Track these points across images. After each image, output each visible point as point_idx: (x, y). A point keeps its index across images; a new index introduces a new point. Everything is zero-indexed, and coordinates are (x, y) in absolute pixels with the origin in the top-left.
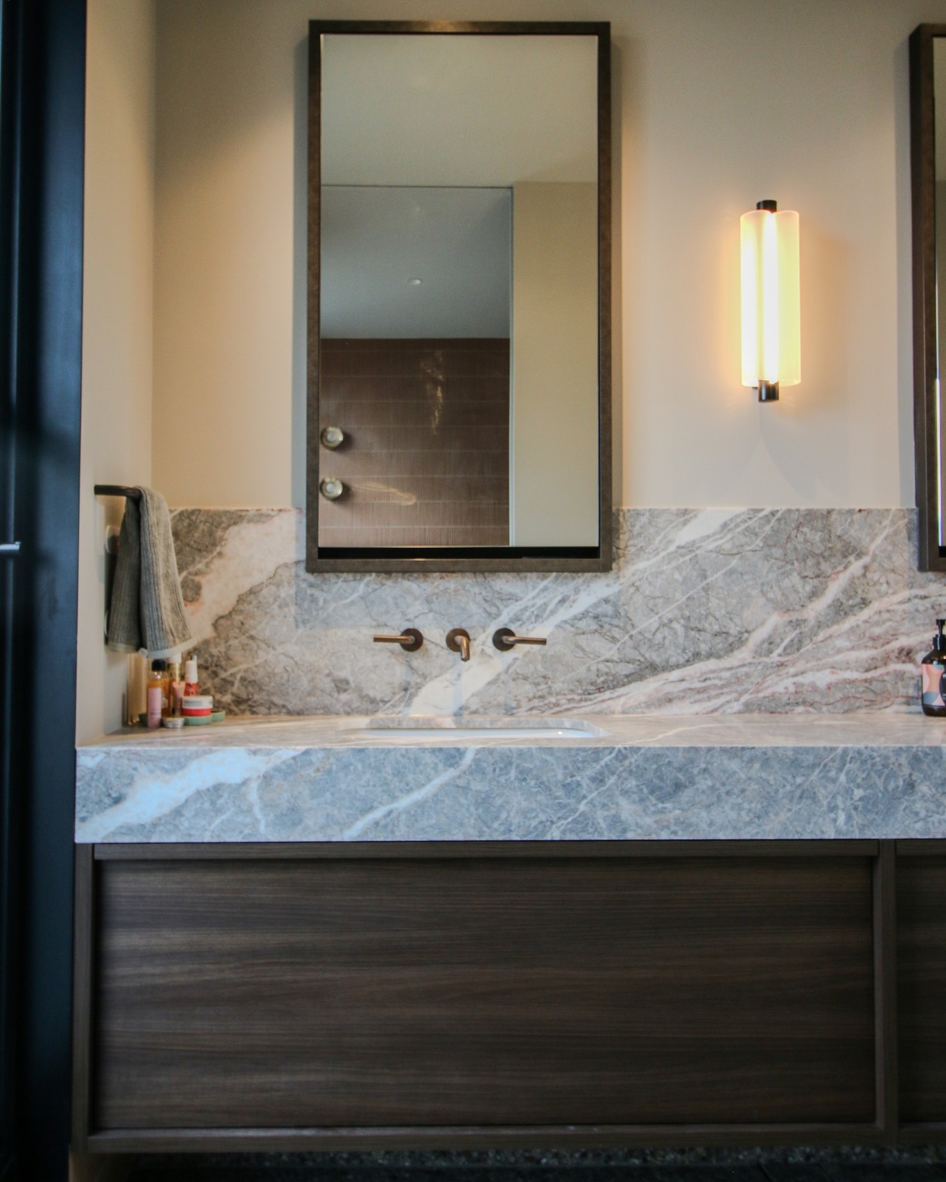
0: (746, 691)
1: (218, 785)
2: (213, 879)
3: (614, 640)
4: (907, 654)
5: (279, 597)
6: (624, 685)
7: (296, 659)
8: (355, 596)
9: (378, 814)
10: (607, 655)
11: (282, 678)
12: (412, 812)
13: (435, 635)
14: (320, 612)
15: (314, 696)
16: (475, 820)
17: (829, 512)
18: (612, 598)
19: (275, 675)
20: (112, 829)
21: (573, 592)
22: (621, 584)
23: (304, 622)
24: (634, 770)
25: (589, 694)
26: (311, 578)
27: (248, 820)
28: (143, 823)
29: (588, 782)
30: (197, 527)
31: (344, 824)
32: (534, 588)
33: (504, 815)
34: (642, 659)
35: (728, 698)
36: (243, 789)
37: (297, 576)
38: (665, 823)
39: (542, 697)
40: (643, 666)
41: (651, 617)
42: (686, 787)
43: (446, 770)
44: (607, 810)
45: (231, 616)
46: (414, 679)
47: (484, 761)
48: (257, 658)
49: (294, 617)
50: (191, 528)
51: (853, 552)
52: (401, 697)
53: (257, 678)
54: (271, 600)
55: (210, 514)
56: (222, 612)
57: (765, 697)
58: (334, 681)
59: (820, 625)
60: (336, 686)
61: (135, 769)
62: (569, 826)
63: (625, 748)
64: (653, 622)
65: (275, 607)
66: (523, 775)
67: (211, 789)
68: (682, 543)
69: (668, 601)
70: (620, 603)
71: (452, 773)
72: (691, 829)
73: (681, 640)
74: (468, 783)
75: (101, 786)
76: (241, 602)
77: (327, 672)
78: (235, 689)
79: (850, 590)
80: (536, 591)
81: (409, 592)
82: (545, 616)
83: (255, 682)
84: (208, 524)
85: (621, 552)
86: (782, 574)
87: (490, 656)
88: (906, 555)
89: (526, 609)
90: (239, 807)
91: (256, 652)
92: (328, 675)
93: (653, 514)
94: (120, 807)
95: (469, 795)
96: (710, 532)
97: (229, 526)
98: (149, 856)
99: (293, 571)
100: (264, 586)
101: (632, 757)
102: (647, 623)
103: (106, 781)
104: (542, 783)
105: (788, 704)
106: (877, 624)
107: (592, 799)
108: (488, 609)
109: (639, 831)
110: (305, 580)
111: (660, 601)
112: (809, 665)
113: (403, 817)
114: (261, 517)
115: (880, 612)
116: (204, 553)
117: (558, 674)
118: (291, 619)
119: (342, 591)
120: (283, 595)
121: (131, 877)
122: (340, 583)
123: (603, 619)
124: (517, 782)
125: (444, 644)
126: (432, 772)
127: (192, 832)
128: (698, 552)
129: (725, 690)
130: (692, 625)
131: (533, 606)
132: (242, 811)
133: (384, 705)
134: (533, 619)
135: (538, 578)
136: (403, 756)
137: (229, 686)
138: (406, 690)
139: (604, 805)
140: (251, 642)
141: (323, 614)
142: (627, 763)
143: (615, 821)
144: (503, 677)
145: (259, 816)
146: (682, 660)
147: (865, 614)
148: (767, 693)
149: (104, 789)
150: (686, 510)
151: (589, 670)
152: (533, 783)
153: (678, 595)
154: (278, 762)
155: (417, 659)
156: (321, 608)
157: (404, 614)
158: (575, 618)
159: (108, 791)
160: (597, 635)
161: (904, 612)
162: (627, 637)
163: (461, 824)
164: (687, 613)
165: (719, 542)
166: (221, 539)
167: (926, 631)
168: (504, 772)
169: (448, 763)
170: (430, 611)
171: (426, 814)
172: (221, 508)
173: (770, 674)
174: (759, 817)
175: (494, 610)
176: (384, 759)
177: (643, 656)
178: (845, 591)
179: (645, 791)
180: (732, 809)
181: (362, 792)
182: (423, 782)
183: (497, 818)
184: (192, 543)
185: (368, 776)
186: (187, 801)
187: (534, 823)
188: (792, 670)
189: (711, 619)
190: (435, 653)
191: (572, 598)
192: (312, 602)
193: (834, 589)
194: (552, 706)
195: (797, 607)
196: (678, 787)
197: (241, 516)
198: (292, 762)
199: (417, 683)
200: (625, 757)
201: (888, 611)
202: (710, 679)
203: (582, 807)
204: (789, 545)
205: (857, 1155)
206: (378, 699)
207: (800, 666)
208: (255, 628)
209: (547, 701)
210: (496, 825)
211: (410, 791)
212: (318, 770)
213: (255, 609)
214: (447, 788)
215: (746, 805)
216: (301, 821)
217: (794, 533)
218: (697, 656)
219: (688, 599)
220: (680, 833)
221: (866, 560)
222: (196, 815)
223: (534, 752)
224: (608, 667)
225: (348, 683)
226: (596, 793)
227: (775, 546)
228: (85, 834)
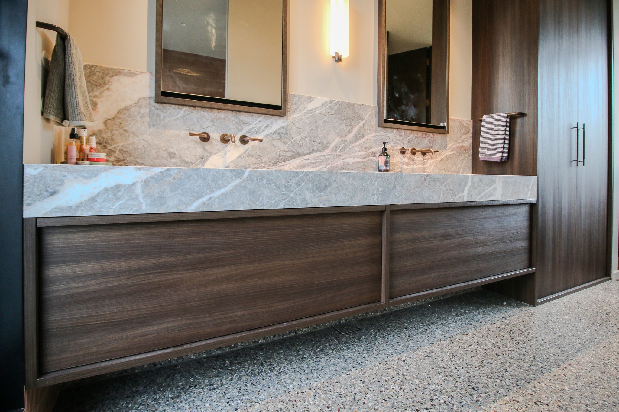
0: (328, 164)
1: (118, 185)
2: (114, 235)
3: (285, 143)
4: (374, 154)
5: (140, 112)
6: (289, 160)
7: (149, 142)
8: (179, 116)
9: (204, 199)
10: (283, 149)
11: (142, 150)
12: (221, 198)
13: (215, 136)
14: (162, 122)
15: (158, 159)
16: (249, 201)
17: (354, 104)
18: (285, 127)
19: (138, 149)
20: (49, 209)
21: (271, 123)
22: (288, 122)
23: (153, 125)
24: (311, 180)
25: (276, 163)
26: (157, 105)
27: (136, 203)
28: (70, 205)
29: (294, 184)
30: (95, 74)
31: (188, 204)
32: (256, 120)
33: (261, 199)
34: (295, 151)
35: (323, 166)
36: (133, 187)
37: (150, 104)
38: (321, 201)
39: (259, 164)
40: (295, 153)
41: (298, 135)
42: (328, 187)
43: (236, 179)
44: (301, 196)
45: (114, 119)
46: (206, 154)
47: (253, 176)
48: (129, 140)
49: (148, 123)
50: (91, 74)
51: (360, 119)
52: (200, 161)
53: (128, 150)
54: (136, 114)
55: (102, 68)
56: (109, 117)
57: (334, 166)
58: (168, 153)
59: (351, 143)
60: (169, 156)
61: (65, 176)
62: (287, 203)
63: (308, 171)
64: (298, 137)
65: (138, 117)
66: (269, 182)
67: (114, 187)
68: (309, 109)
69: (304, 130)
70: (288, 129)
71: (239, 180)
72: (330, 203)
73: (308, 145)
74: (246, 185)
75: (41, 185)
76: (119, 113)
77: (165, 149)
78: (116, 155)
79: (359, 131)
80: (257, 121)
81: (204, 116)
82: (260, 132)
83: (127, 152)
84: (101, 73)
85: (288, 110)
86: (340, 124)
87: (238, 146)
88: (375, 121)
89: (253, 128)
90: (131, 196)
91: (128, 137)
92: (165, 150)
93: (300, 97)
94: (54, 197)
95: (246, 190)
96: (318, 106)
97: (113, 76)
98: (75, 223)
99: (148, 101)
100: (133, 107)
101: (310, 175)
102: (297, 138)
103: (45, 183)
104: (277, 185)
105: (341, 169)
106: (366, 143)
107: (295, 192)
108: (238, 127)
109: (312, 204)
110: (154, 106)
111: (301, 130)
112: (347, 156)
113: (217, 200)
114: (131, 74)
115: (367, 139)
116: (99, 87)
117: (265, 155)
118: (147, 123)
119: (173, 113)
120: (142, 112)
121: (62, 236)
122: (171, 109)
123: (282, 135)
124: (266, 184)
125: (219, 140)
126: (230, 180)
127: (102, 210)
128: (314, 113)
129: (322, 163)
130: (312, 140)
131: (256, 127)
132: (132, 199)
133: (192, 165)
134: (256, 133)
135: (258, 116)
136: (217, 172)
137: (113, 153)
138: (202, 158)
139: (300, 194)
140: (125, 133)
141: (163, 123)
142: (308, 177)
143: (304, 200)
144: (243, 155)
145: (142, 201)
146: (308, 152)
147: (363, 140)
148: (335, 165)
149: (44, 187)
150: (311, 97)
151: (276, 154)
152: (273, 185)
153: (307, 128)
154: (153, 174)
155: (207, 145)
156: (162, 120)
157: (201, 126)
158: (271, 133)
159: (46, 188)
160: (279, 141)
161: (374, 140)
162: (290, 142)
163: (243, 203)
164: (310, 135)
165: (321, 110)
166: (109, 81)
167: (379, 147)
168: (261, 180)
169: (237, 176)
170: (213, 126)
171: (227, 198)
172: (109, 67)
173: (336, 158)
174: (351, 198)
175: (240, 128)
176: (208, 174)
177: (295, 150)
178: (358, 132)
179: (315, 188)
180: (343, 195)
181: (197, 189)
182: (226, 184)
183: (258, 200)
184: (92, 81)
185: (200, 181)
186: (98, 194)
187: (273, 202)
188: (342, 157)
189: (318, 138)
190: (215, 144)
191: (270, 125)
192: (157, 116)
193: (355, 130)
194: (262, 167)
195: (344, 136)
196: (326, 187)
197: (120, 72)
198: (160, 174)
199: (207, 156)
200: (308, 175)
201: (370, 139)
202: (317, 159)
203: (292, 195)
204: (342, 114)
205: (360, 316)
206: (189, 162)
207: (345, 156)
208: (127, 126)
209: (260, 165)
210: (258, 203)
211: (220, 188)
212: (174, 178)
213: (127, 117)
214: (237, 187)
215: (348, 194)
216: (165, 203)
217: (344, 110)
218: (313, 151)
219: (311, 130)
220: (326, 204)
221: (364, 122)
222: (105, 201)
223: (274, 172)
224: (283, 153)
225: (175, 154)
226: (297, 189)
227: (338, 114)
228: (29, 213)
